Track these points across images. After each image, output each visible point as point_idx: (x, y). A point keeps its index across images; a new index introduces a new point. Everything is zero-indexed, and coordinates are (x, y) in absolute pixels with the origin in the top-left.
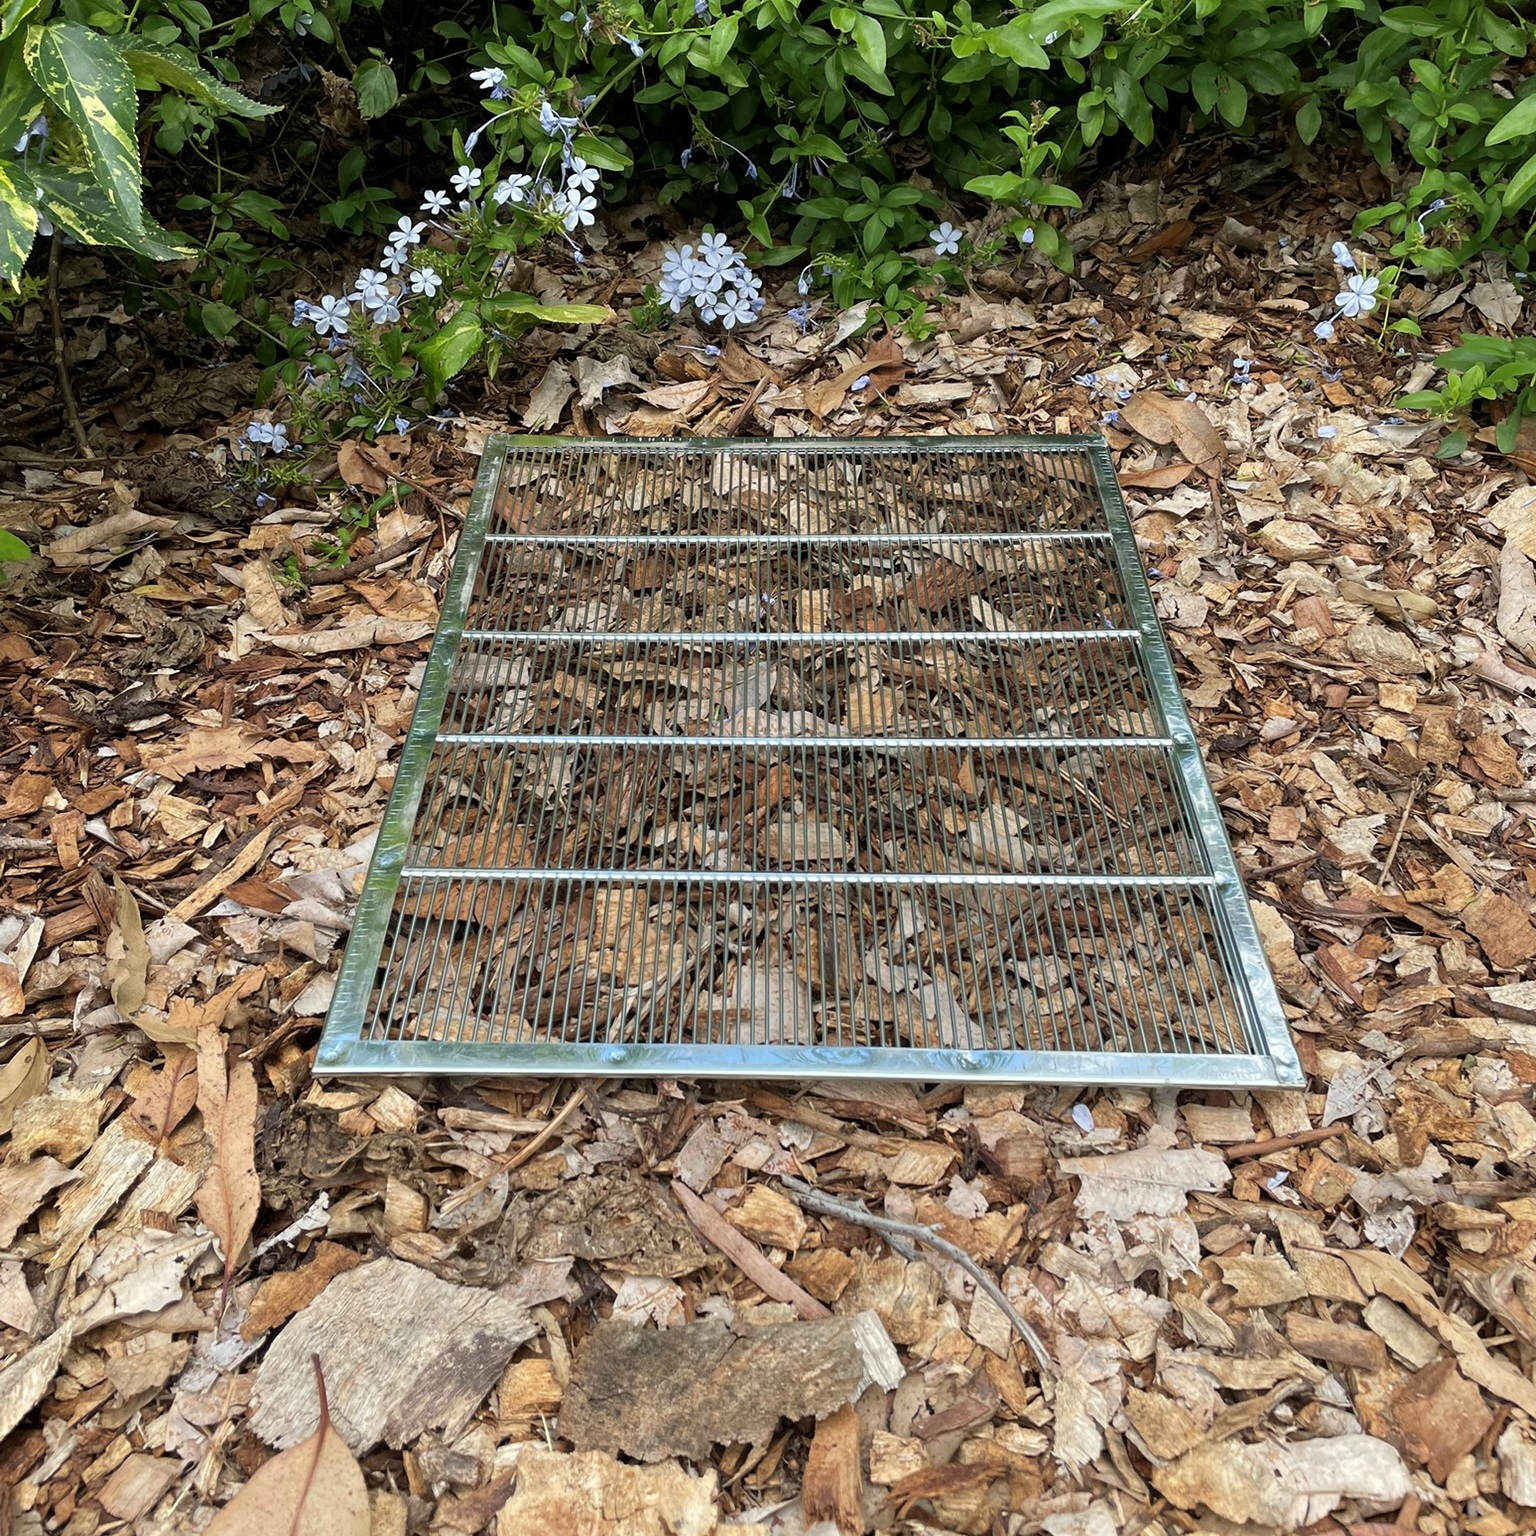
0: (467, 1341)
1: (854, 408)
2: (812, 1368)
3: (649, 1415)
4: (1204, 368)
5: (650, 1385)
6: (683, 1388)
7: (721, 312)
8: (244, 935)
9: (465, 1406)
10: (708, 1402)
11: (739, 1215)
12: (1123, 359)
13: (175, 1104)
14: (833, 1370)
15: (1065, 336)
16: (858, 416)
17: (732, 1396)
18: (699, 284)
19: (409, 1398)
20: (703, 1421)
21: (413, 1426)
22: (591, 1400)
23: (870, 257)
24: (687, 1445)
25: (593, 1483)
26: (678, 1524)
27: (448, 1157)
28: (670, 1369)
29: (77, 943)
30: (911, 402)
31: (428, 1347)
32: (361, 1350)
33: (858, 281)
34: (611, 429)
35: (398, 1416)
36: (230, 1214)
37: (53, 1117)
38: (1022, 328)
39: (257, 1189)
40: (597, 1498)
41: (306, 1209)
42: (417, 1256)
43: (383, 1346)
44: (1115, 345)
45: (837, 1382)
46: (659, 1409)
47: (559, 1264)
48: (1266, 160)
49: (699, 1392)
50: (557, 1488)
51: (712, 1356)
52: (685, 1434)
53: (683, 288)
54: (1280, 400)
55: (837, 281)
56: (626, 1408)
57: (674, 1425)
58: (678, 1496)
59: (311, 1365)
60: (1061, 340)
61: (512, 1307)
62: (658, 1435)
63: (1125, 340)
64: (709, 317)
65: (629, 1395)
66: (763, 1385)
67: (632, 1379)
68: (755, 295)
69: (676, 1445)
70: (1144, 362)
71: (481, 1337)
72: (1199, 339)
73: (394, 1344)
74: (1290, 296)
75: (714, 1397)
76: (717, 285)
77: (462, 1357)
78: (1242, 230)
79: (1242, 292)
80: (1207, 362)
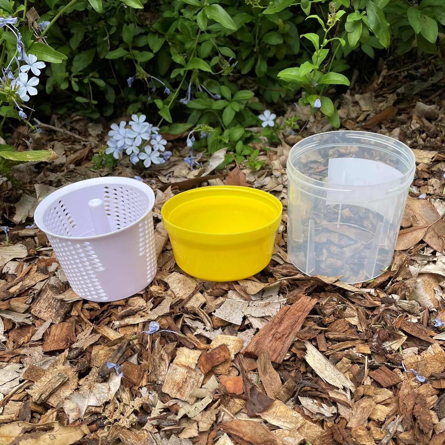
7: (142, 158)
18: (129, 142)
23: (228, 127)
33: (221, 141)
53: (120, 144)
55: (210, 141)
64: (135, 160)
68: (163, 149)
76: (138, 142)
78: (427, 108)
79: (433, 140)
80: (426, 176)
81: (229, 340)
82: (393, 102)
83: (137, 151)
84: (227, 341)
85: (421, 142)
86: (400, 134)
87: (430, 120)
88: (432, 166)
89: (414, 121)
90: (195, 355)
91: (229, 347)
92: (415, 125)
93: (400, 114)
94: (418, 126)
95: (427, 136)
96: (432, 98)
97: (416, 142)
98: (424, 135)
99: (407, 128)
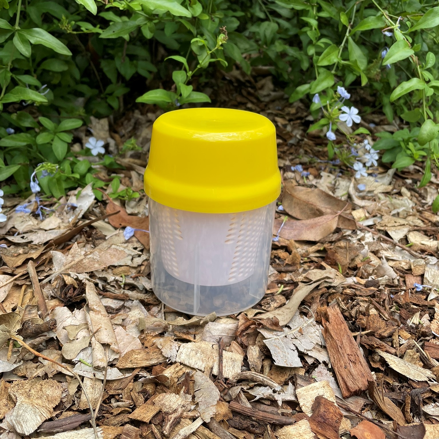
54: (331, 179)
68: (2, 201)
81: (318, 388)
84: (315, 391)
90: (304, 427)
91: (325, 397)
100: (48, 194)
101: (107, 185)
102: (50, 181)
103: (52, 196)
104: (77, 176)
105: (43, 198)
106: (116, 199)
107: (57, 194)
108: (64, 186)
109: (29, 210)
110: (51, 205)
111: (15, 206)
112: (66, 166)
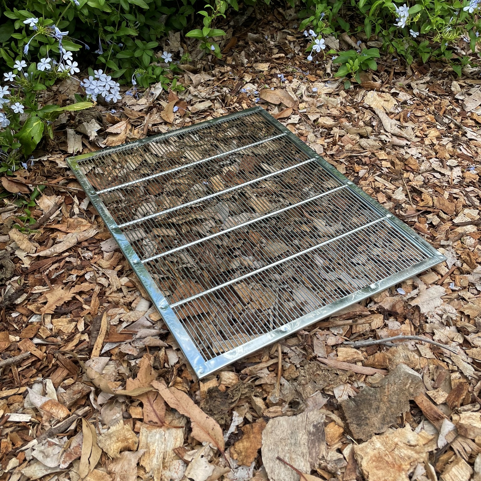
0: (312, 429)
1: (178, 117)
2: (406, 384)
3: (375, 420)
4: (270, 80)
5: (369, 412)
6: (378, 408)
7: (111, 97)
8: (130, 350)
9: (323, 447)
10: (387, 408)
11: (340, 358)
12: (247, 83)
13: (158, 412)
14: (412, 382)
15: (225, 79)
16: (181, 120)
17: (392, 402)
18: (101, 89)
19: (310, 454)
20: (390, 413)
21: (316, 461)
22: (358, 425)
24: (391, 422)
25: (378, 445)
26: (409, 442)
27: (257, 383)
28: (371, 405)
29: (66, 381)
30: (197, 111)
31: (303, 437)
32: (287, 448)
34: (103, 146)
35: (311, 460)
36: (209, 434)
37: (114, 439)
38: (210, 80)
39: (214, 421)
40: (383, 448)
41: (232, 420)
42: (277, 414)
43: (291, 444)
44: (241, 79)
45: (416, 384)
46: (377, 417)
47: (316, 395)
48: (243, 14)
49: (383, 407)
50: (371, 453)
51: (378, 396)
52: (388, 419)
54: (298, 83)
56: (368, 421)
57: (384, 418)
58: (403, 435)
59: (278, 461)
60: (224, 81)
61: (315, 412)
62: (382, 423)
63: (243, 77)
64: (108, 100)
65: (366, 418)
66: (398, 395)
67: (363, 413)
69: (388, 423)
70: (253, 82)
71: (315, 426)
72: (263, 72)
73: (293, 441)
74: (277, 53)
75: (388, 405)
76: (108, 88)
77: (314, 434)
78: (255, 36)
79: (263, 55)
80: (270, 78)
82: (231, 33)
83: (107, 94)
85: (259, 58)
86: (245, 55)
87: (257, 43)
88: (270, 72)
89: (251, 46)
92: (253, 49)
93: (239, 41)
94: (254, 48)
95: (260, 54)
96: (251, 26)
97: (256, 58)
98: (258, 53)
99: (249, 50)
100: (141, 86)
101: (171, 82)
102: (142, 78)
103: (143, 87)
104: (155, 77)
105: (138, 88)
106: (174, 90)
107: (145, 86)
108: (149, 81)
109: (132, 94)
110: (143, 92)
111: (125, 91)
112: (150, 70)
